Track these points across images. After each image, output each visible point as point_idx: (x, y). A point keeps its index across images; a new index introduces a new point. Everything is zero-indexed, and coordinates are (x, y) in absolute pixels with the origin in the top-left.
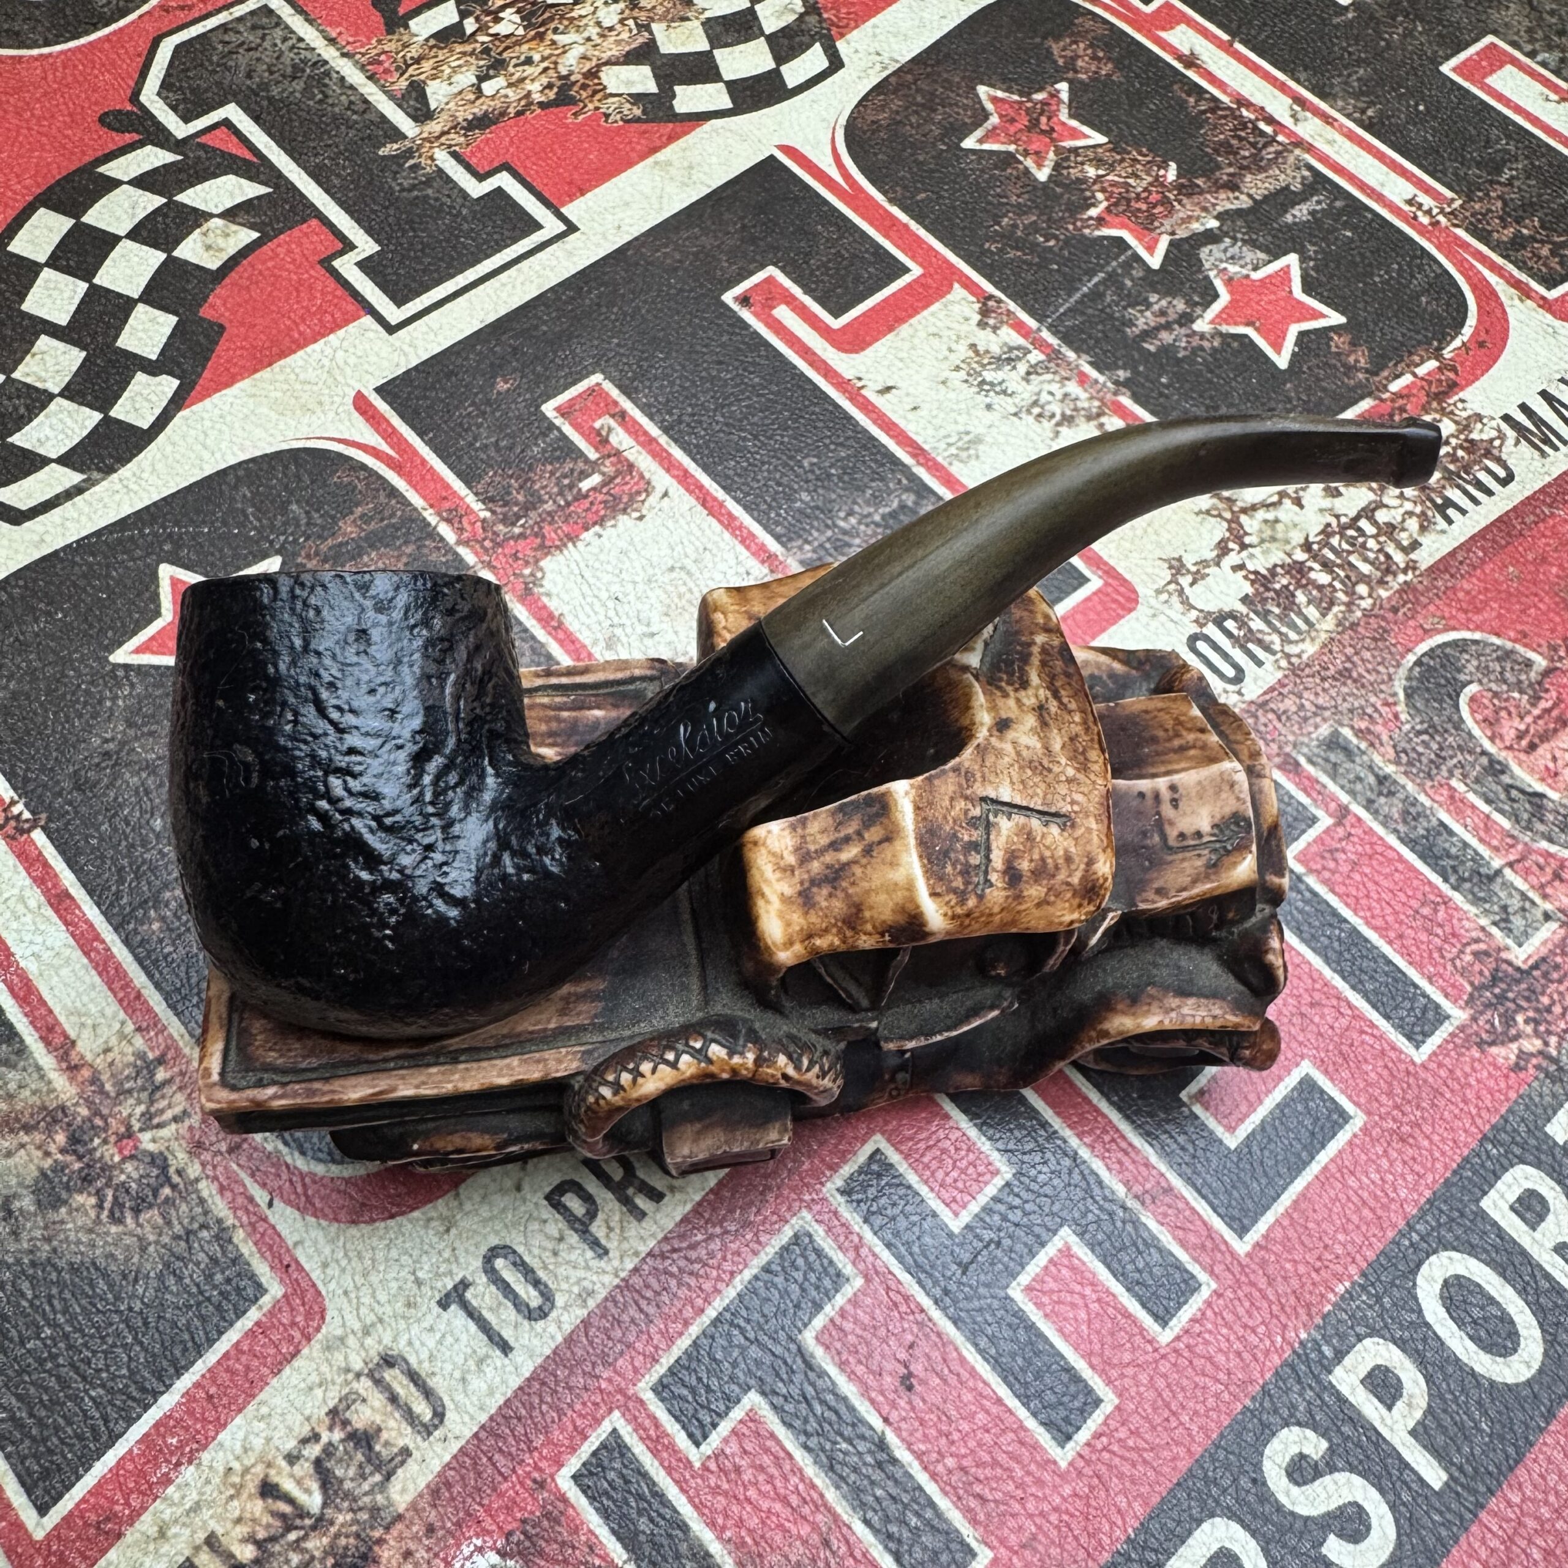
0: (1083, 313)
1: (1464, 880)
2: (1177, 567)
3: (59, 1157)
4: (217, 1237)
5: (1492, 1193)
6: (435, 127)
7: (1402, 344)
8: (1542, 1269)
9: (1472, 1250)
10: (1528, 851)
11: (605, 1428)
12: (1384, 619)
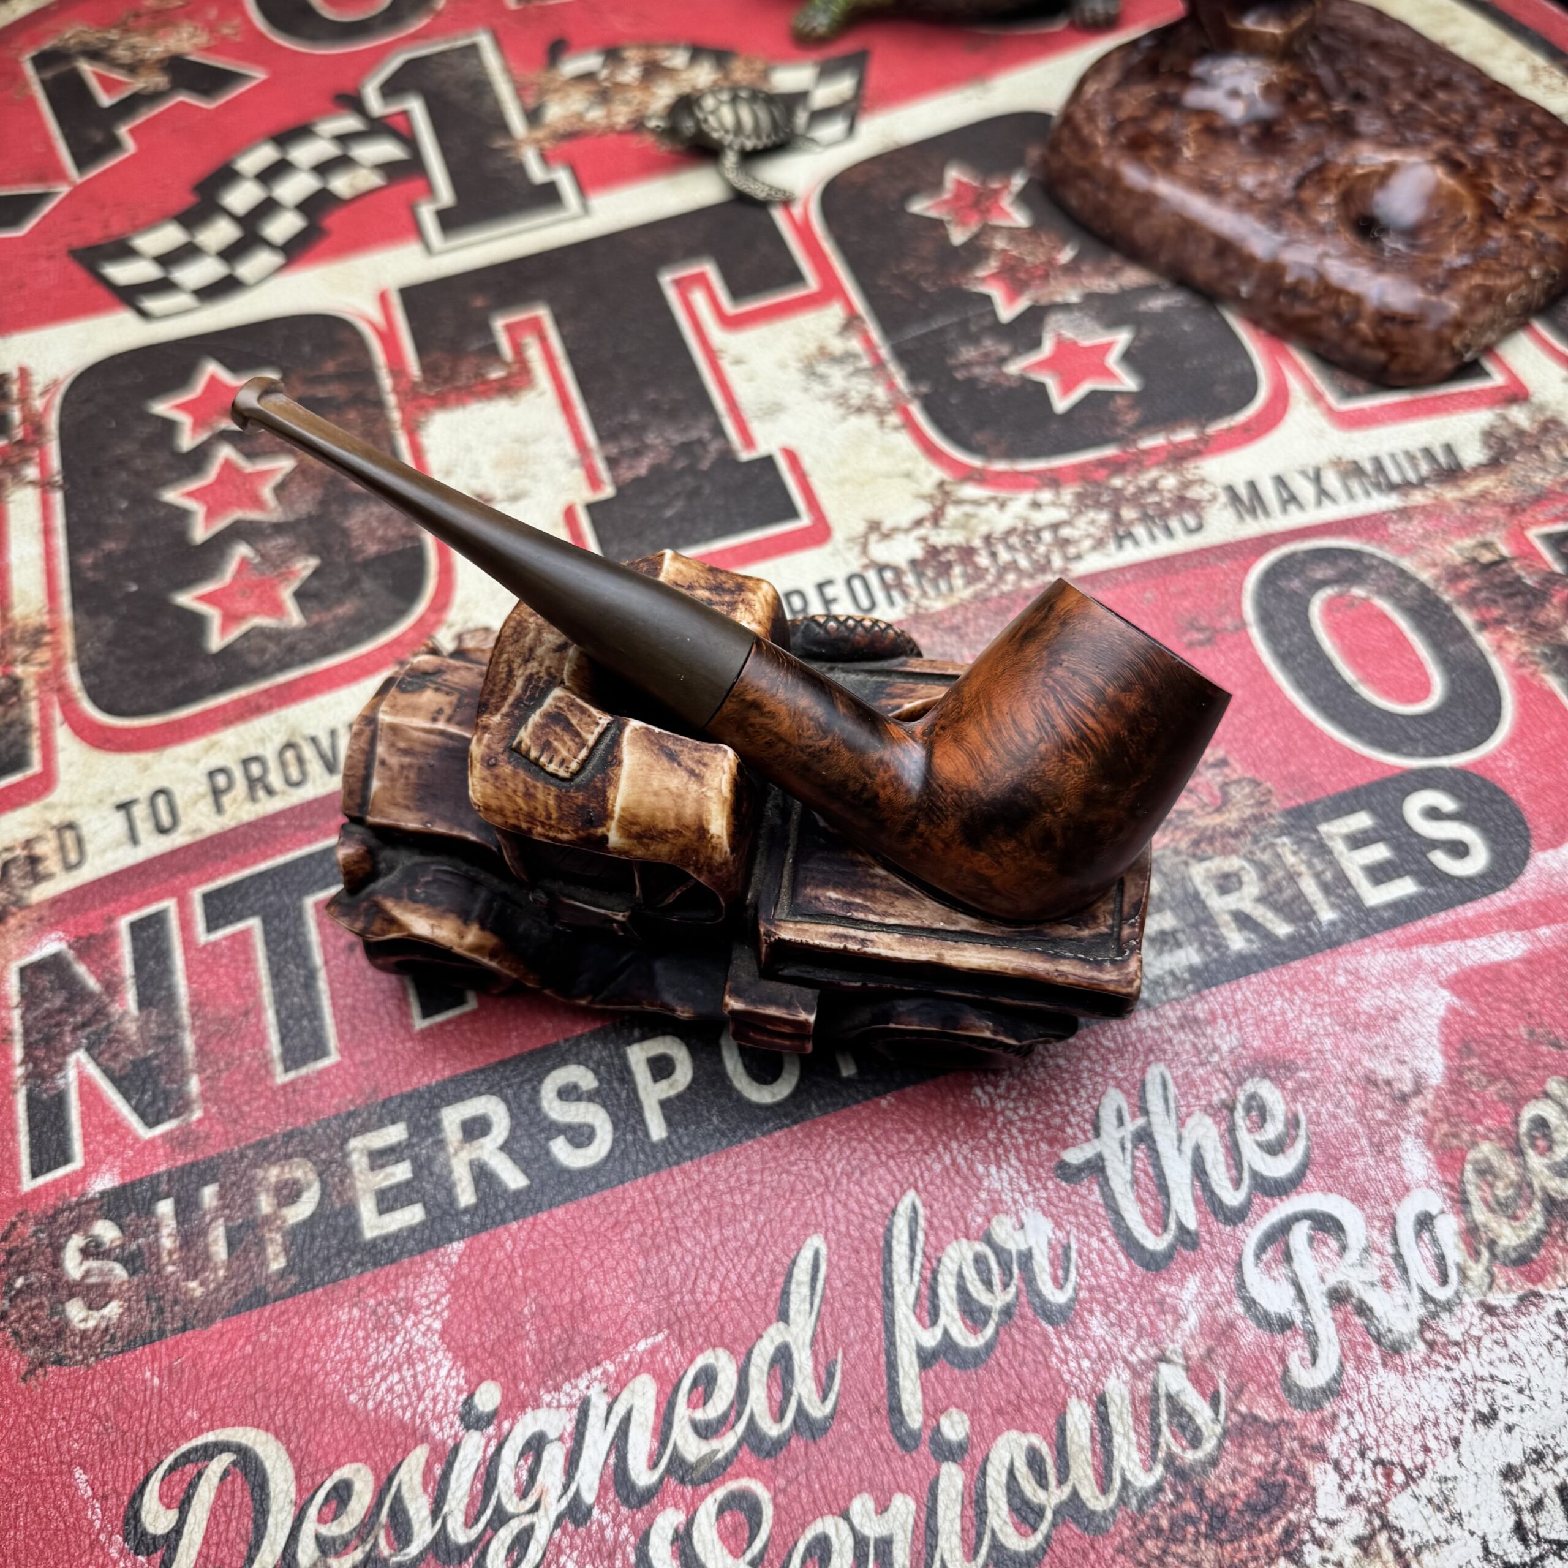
0: (922, 342)
2: (874, 527)
12: (1014, 602)
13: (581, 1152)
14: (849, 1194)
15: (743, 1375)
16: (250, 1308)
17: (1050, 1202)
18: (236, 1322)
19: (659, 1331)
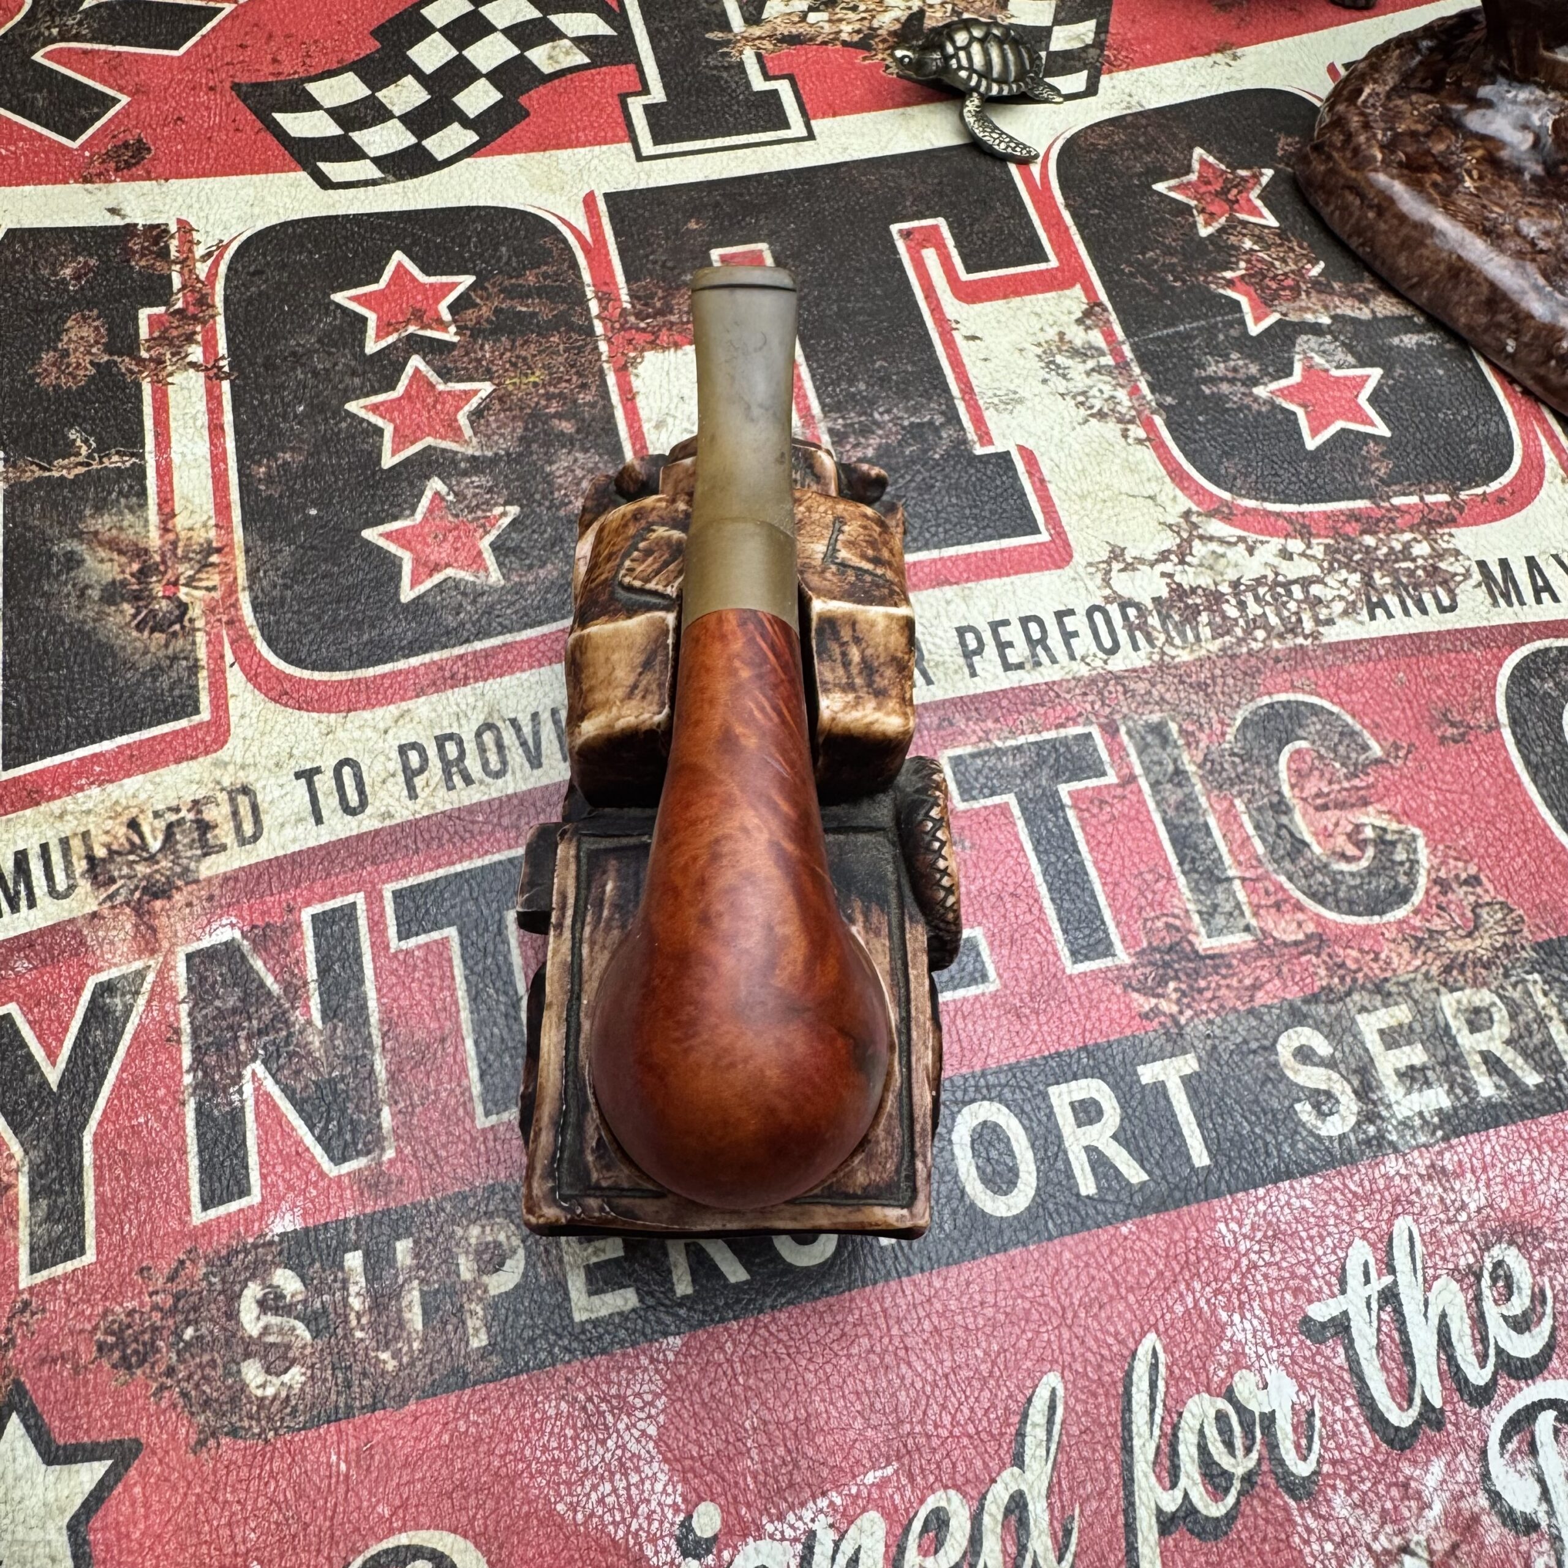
0: (1168, 345)
1: (1196, 871)
2: (1117, 554)
3: (128, 577)
4: (189, 668)
5: (1064, 1087)
6: (757, 31)
7: (1427, 473)
8: (1065, 1153)
9: (1020, 1114)
10: (1265, 877)
11: (349, 899)
12: (1264, 663)
13: (806, 1248)
14: (1086, 1328)
15: (976, 1520)
16: (448, 1390)
17: (1294, 1362)
18: (431, 1404)
19: (889, 1463)
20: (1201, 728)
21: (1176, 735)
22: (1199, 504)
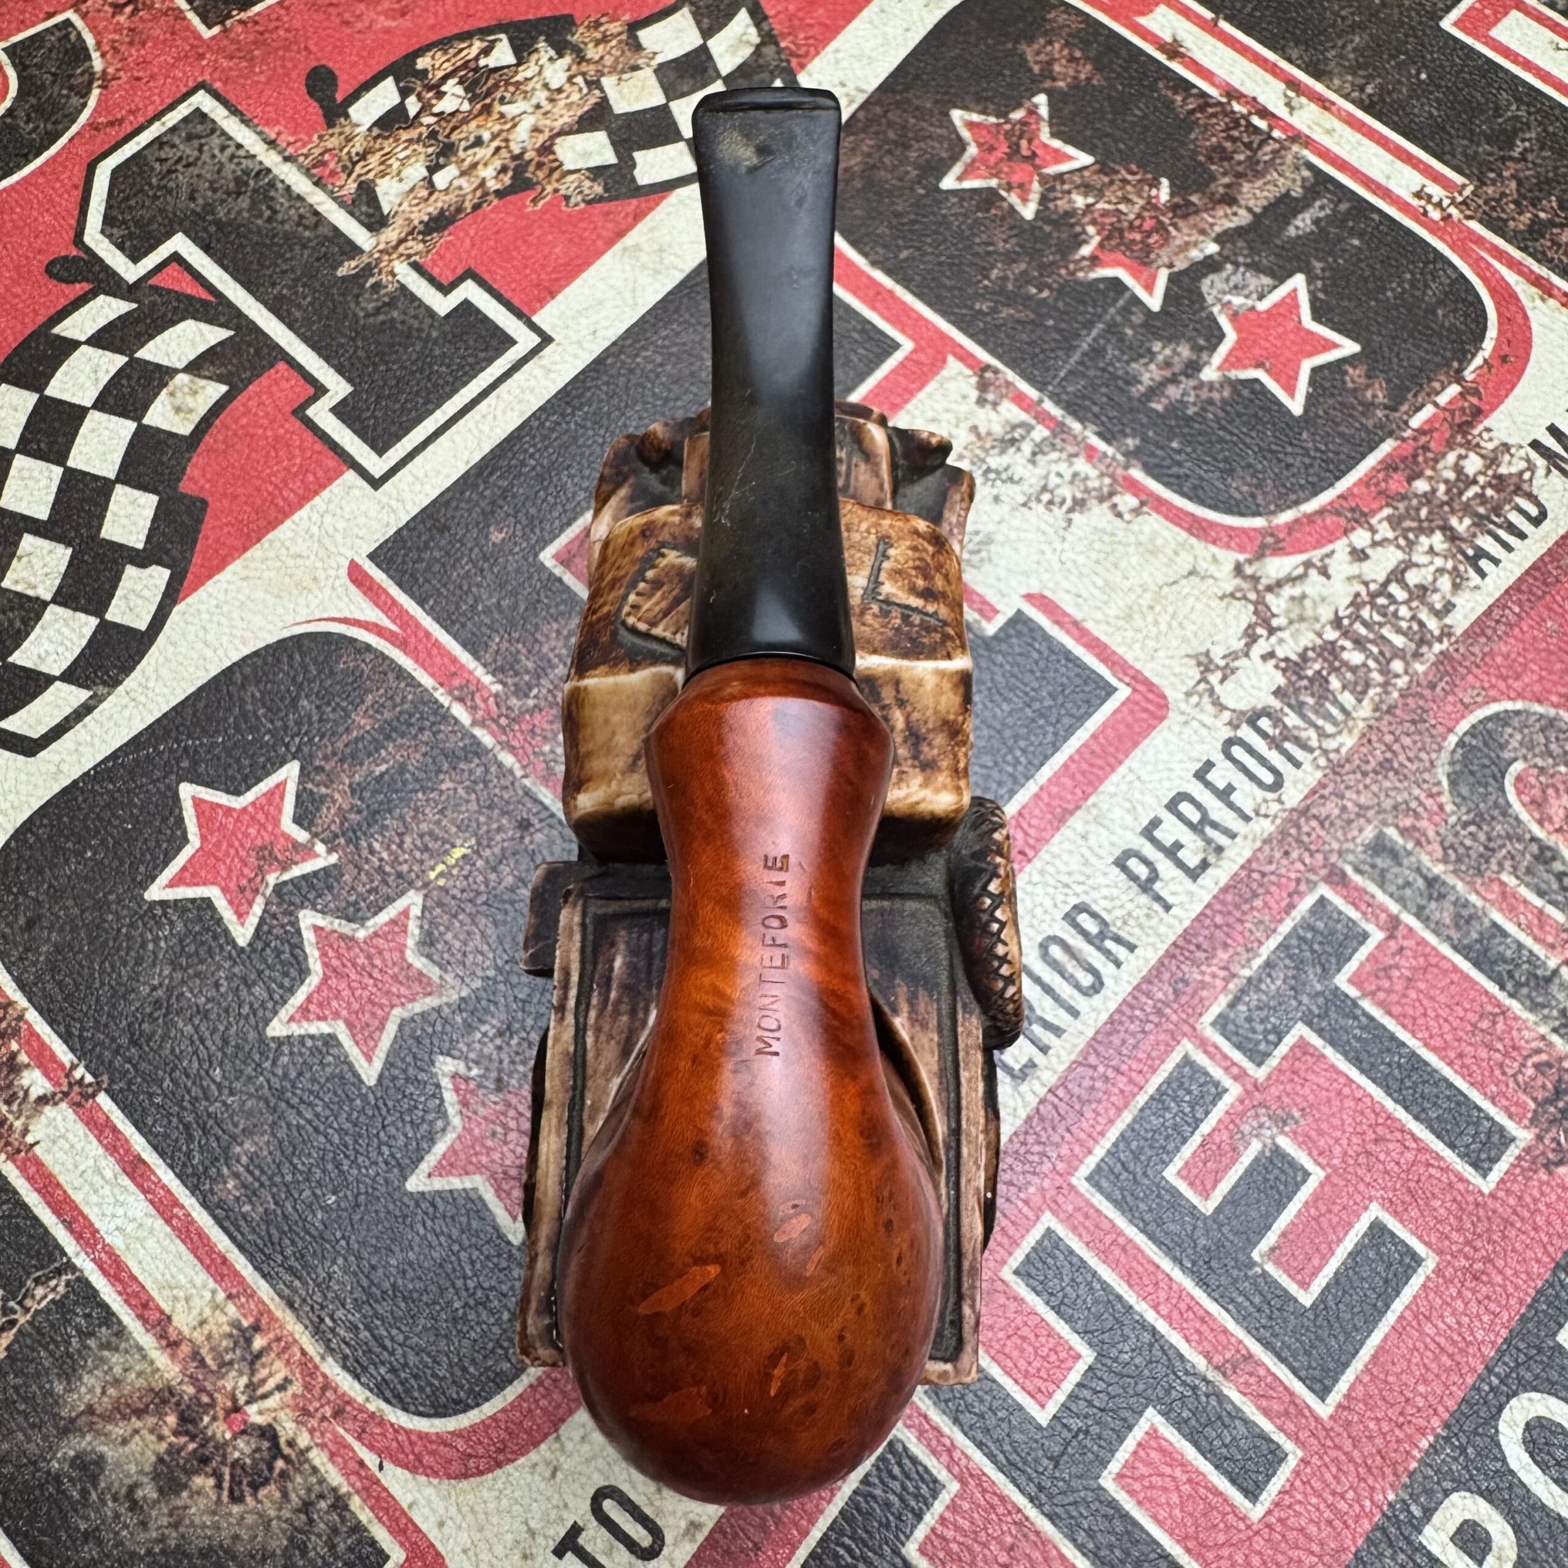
0: (1084, 375)
1: (1518, 985)
2: (1205, 664)
3: (173, 1439)
4: (335, 1505)
6: (391, 235)
7: (1421, 370)
12: (1421, 696)
20: (1417, 816)
21: (1400, 841)
22: (1242, 549)
